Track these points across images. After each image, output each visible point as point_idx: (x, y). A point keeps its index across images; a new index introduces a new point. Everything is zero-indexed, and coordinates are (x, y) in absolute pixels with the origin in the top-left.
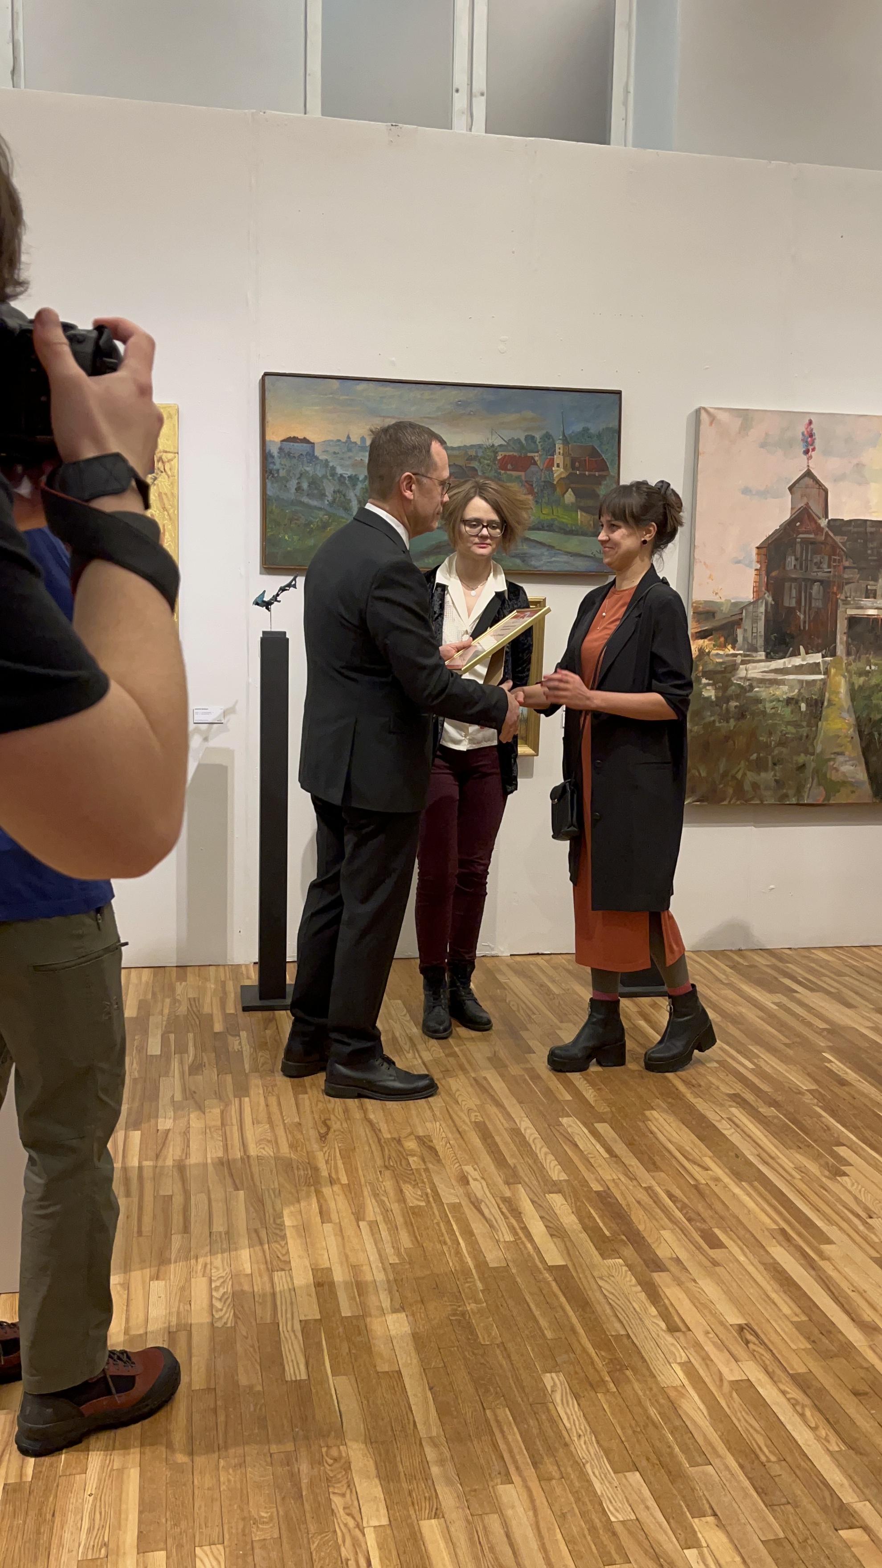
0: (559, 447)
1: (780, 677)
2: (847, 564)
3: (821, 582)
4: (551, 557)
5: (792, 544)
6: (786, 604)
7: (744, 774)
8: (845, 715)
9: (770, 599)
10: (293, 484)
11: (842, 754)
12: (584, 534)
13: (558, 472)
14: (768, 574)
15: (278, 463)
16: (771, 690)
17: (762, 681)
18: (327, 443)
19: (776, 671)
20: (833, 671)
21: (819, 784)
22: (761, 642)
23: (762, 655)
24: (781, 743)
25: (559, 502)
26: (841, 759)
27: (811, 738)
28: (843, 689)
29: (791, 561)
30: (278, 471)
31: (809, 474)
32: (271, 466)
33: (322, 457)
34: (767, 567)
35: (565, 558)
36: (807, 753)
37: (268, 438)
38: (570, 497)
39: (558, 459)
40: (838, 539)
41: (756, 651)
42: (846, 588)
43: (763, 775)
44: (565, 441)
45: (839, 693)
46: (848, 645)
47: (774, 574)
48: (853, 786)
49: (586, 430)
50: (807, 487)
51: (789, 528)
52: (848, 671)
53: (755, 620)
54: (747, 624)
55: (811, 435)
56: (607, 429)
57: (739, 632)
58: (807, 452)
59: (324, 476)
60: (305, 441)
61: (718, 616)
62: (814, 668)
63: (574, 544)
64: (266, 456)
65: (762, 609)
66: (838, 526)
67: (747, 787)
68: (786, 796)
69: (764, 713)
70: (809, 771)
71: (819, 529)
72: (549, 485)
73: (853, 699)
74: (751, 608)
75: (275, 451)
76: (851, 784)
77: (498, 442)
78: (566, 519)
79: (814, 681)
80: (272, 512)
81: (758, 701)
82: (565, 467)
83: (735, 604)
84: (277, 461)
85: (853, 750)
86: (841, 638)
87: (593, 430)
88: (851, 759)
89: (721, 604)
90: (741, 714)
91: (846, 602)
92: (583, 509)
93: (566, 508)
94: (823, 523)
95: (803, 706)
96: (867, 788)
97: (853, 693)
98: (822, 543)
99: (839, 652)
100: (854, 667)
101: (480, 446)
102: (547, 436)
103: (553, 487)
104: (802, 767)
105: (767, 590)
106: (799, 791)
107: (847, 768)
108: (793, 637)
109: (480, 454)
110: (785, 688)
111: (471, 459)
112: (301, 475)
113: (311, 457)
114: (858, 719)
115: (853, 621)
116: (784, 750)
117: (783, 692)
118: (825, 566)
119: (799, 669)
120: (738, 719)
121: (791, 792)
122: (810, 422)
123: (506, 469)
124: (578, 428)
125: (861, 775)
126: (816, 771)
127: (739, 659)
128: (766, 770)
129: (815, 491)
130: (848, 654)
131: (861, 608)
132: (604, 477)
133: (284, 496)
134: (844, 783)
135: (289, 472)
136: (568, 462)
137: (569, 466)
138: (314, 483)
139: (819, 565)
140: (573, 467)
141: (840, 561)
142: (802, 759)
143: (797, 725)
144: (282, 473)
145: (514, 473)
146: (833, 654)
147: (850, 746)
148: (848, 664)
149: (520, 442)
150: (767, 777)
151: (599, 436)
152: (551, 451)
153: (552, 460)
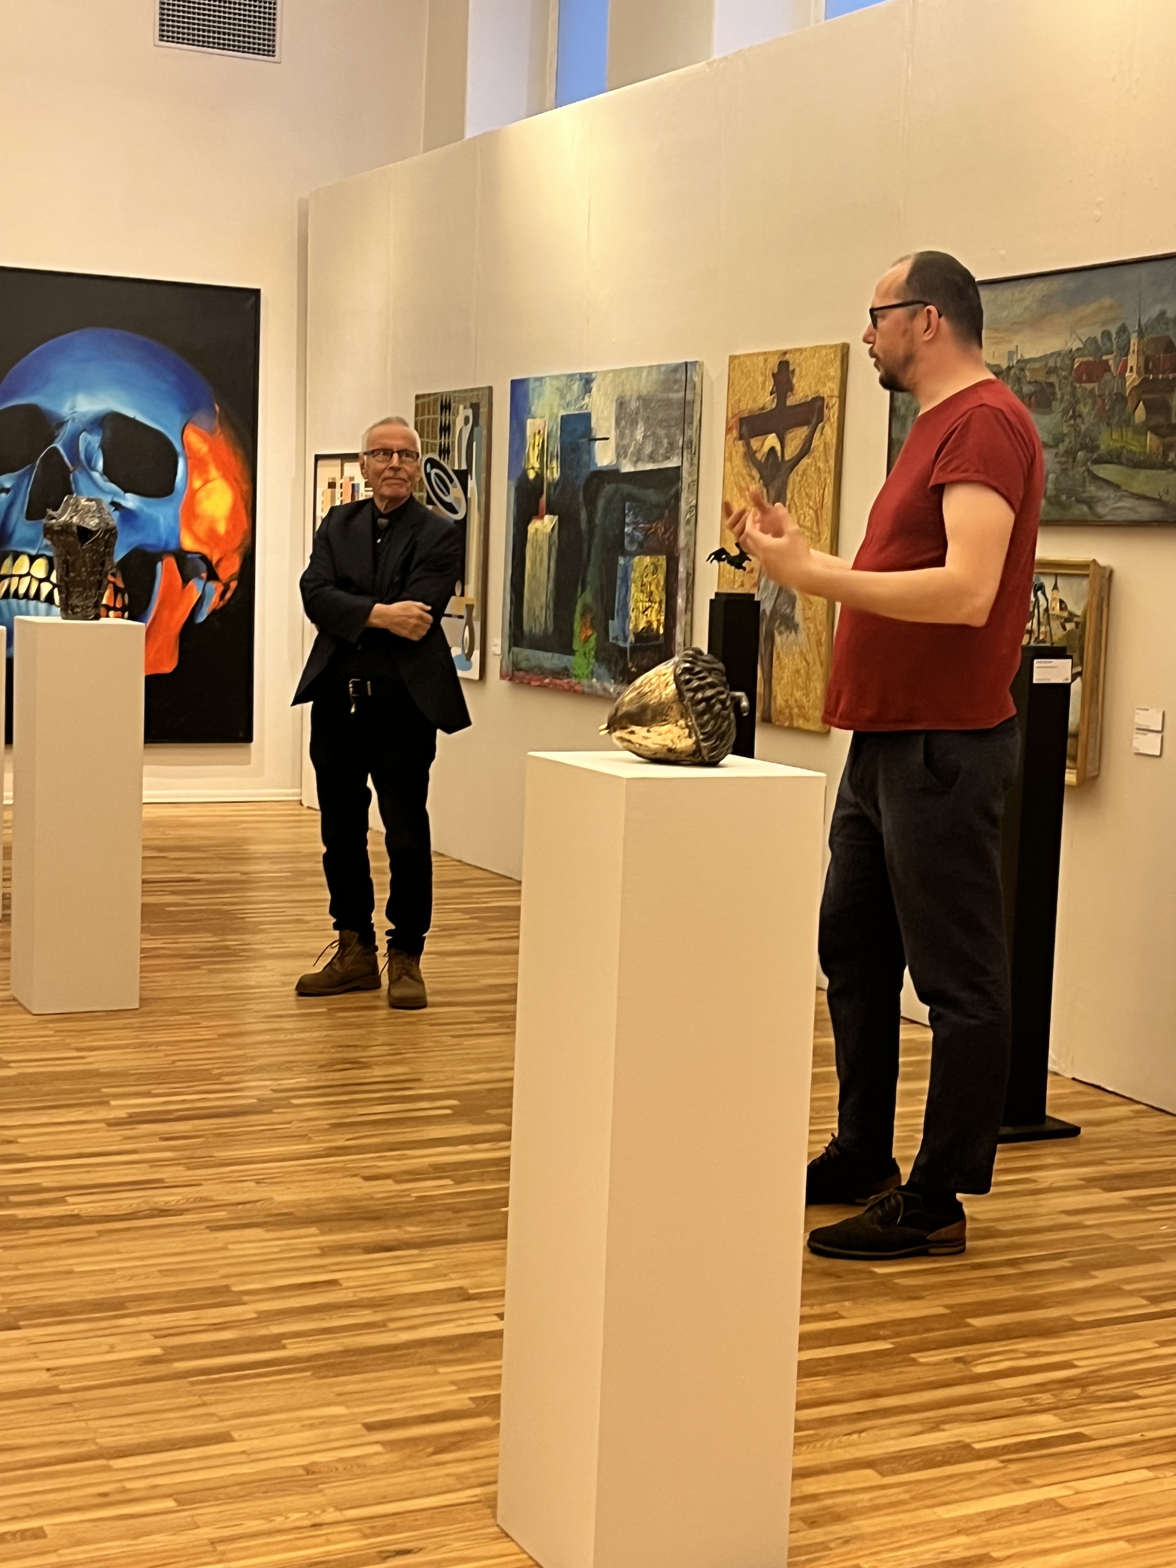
0: (1134, 340)
4: (1117, 502)
12: (1152, 467)
13: (1132, 378)
25: (1127, 422)
38: (1140, 414)
39: (1132, 360)
44: (1141, 334)
49: (1163, 314)
63: (1142, 481)
72: (1121, 398)
77: (1076, 345)
78: (1136, 446)
82: (1138, 373)
87: (1171, 313)
92: (1155, 430)
93: (1137, 430)
101: (1058, 354)
102: (1123, 330)
103: (1126, 401)
109: (1059, 363)
111: (1050, 371)
123: (1080, 381)
124: (1156, 311)
136: (1142, 362)
137: (1142, 368)
140: (1147, 370)
145: (1089, 386)
149: (1096, 341)
151: (1175, 320)
152: (1125, 351)
153: (1126, 362)
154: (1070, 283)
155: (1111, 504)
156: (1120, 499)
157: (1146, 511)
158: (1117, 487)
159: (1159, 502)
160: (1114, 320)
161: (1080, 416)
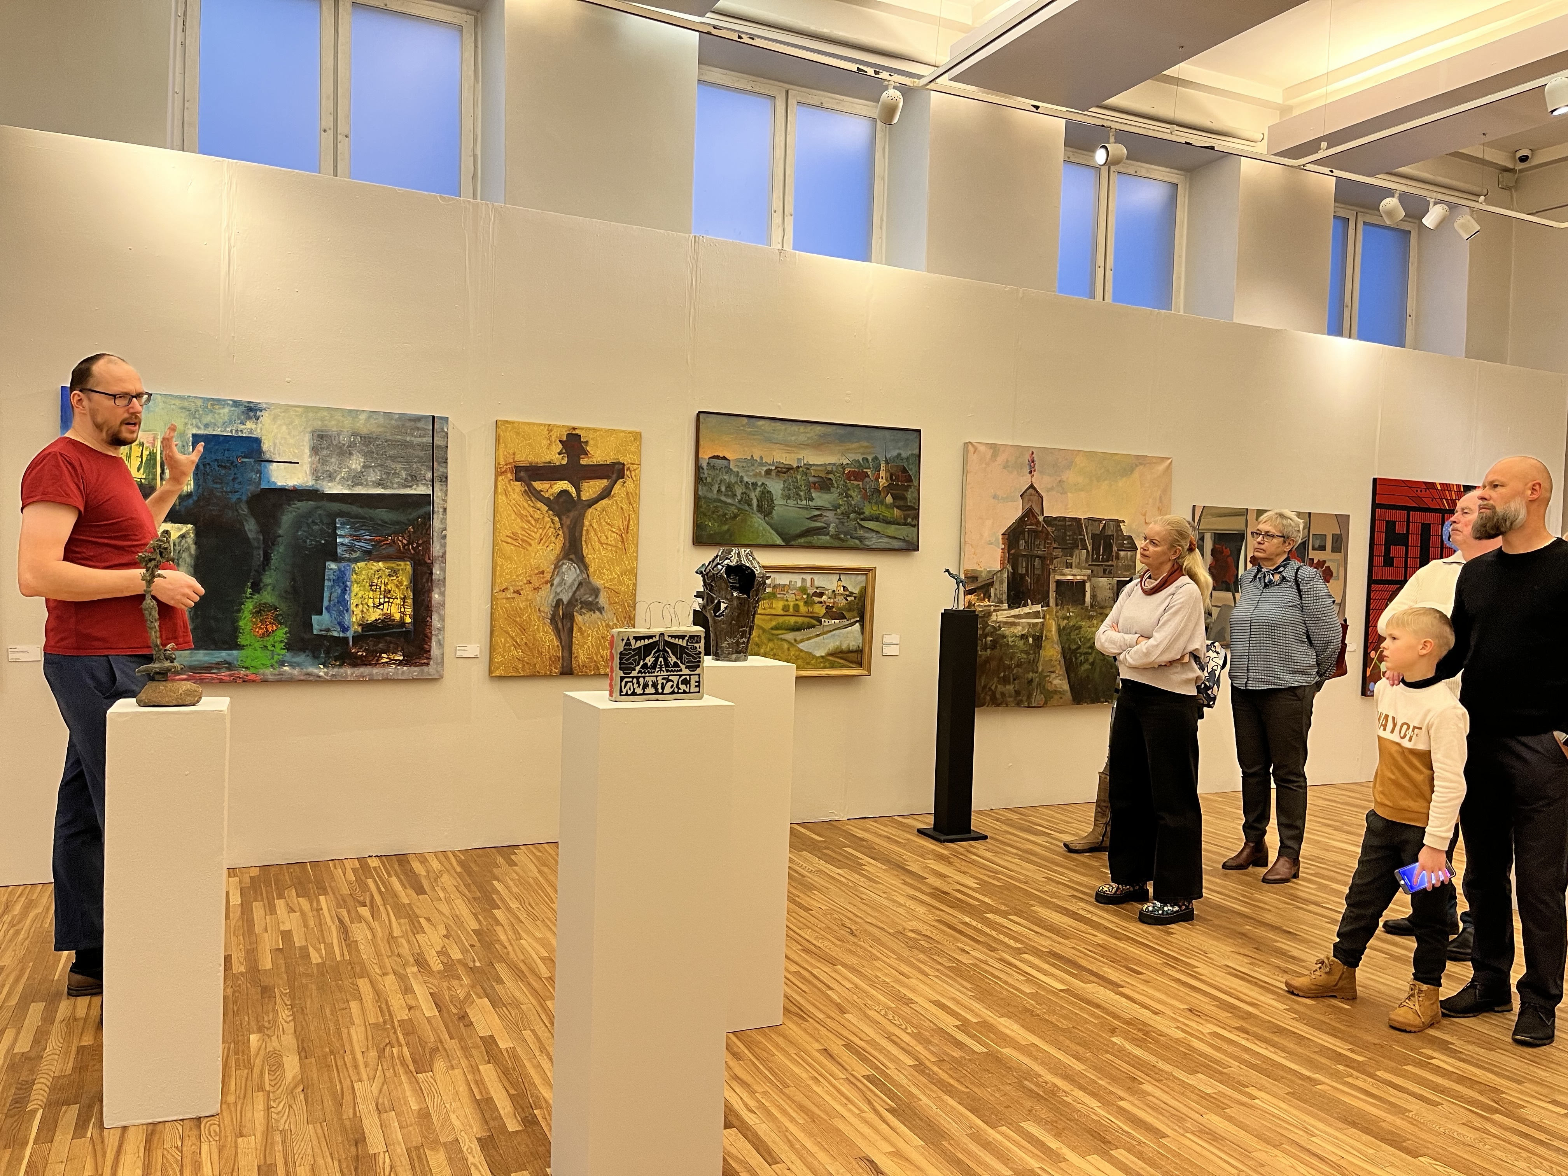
0: (883, 465)
1: (1017, 621)
2: (1055, 546)
3: (1040, 557)
4: (878, 539)
5: (1023, 532)
6: (1020, 572)
7: (996, 687)
8: (1056, 646)
9: (1010, 569)
10: (715, 488)
11: (1053, 672)
12: (898, 524)
13: (883, 482)
14: (1009, 552)
15: (706, 473)
16: (1012, 629)
17: (1006, 623)
18: (739, 460)
19: (1015, 616)
20: (1048, 616)
21: (1041, 693)
22: (1005, 596)
23: (1006, 606)
24: (1018, 665)
25: (882, 502)
26: (1053, 675)
27: (1035, 662)
28: (1054, 629)
29: (1022, 542)
30: (706, 478)
31: (1032, 486)
32: (702, 475)
33: (735, 470)
34: (1009, 547)
35: (886, 540)
36: (1033, 672)
37: (700, 456)
38: (889, 499)
39: (882, 474)
40: (1049, 529)
41: (1002, 603)
42: (1055, 561)
43: (1008, 687)
44: (887, 462)
45: (1051, 631)
46: (1056, 599)
47: (1013, 552)
48: (1061, 693)
49: (899, 455)
50: (1031, 495)
51: (1021, 521)
52: (1057, 617)
53: (1001, 582)
54: (997, 585)
55: (1033, 462)
56: (912, 455)
57: (992, 591)
58: (1031, 472)
59: (736, 483)
60: (724, 458)
61: (980, 580)
62: (1036, 615)
63: (892, 530)
64: (698, 468)
65: (1006, 575)
66: (1049, 521)
67: (998, 696)
68: (1021, 701)
69: (1008, 644)
70: (1035, 684)
71: (1038, 521)
72: (877, 491)
73: (1060, 636)
74: (999, 574)
75: (705, 465)
76: (1060, 692)
77: (845, 462)
78: (887, 514)
79: (1037, 623)
80: (701, 507)
81: (1004, 637)
82: (886, 479)
83: (989, 572)
84: (706, 472)
85: (1060, 670)
86: (1052, 595)
87: (904, 455)
88: (1060, 675)
89: (982, 572)
90: (994, 645)
91: (1054, 570)
92: (898, 508)
93: (887, 506)
94: (1041, 518)
95: (1031, 640)
96: (1069, 694)
97: (1060, 631)
98: (1040, 532)
99: (1051, 604)
100: (1060, 614)
101: (834, 464)
102: (876, 459)
103: (879, 492)
104: (1030, 681)
105: (1009, 562)
106: (1029, 697)
107: (1056, 682)
108: (1023, 593)
109: (834, 469)
110: (1020, 628)
111: (828, 473)
112: (721, 481)
113: (728, 470)
114: (1062, 648)
115: (1059, 583)
116: (1020, 670)
117: (1018, 630)
118: (1042, 547)
119: (1028, 615)
120: (992, 649)
121: (1024, 698)
122: (1033, 453)
123: (850, 480)
124: (894, 453)
125: (1066, 687)
126: (1039, 684)
127: (992, 608)
128: (1009, 684)
129: (1036, 498)
130: (1057, 605)
131: (1064, 575)
132: (909, 486)
133: (709, 495)
134: (1056, 692)
135: (713, 479)
136: (888, 475)
137: (889, 478)
138: (729, 487)
139: (1038, 546)
140: (891, 479)
141: (1051, 544)
142: (1030, 675)
143: (1028, 653)
144: (709, 480)
145: (856, 483)
146: (1048, 605)
147: (1058, 667)
148: (1057, 612)
149: (858, 461)
150: (1010, 688)
151: (907, 459)
152: (878, 468)
153: (879, 474)
154: (841, 431)
155: (874, 540)
156: (881, 538)
157: (896, 544)
158: (878, 532)
159: (904, 540)
160: (870, 453)
161: (851, 496)
